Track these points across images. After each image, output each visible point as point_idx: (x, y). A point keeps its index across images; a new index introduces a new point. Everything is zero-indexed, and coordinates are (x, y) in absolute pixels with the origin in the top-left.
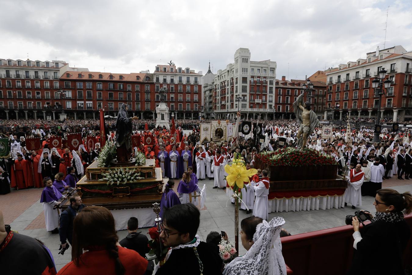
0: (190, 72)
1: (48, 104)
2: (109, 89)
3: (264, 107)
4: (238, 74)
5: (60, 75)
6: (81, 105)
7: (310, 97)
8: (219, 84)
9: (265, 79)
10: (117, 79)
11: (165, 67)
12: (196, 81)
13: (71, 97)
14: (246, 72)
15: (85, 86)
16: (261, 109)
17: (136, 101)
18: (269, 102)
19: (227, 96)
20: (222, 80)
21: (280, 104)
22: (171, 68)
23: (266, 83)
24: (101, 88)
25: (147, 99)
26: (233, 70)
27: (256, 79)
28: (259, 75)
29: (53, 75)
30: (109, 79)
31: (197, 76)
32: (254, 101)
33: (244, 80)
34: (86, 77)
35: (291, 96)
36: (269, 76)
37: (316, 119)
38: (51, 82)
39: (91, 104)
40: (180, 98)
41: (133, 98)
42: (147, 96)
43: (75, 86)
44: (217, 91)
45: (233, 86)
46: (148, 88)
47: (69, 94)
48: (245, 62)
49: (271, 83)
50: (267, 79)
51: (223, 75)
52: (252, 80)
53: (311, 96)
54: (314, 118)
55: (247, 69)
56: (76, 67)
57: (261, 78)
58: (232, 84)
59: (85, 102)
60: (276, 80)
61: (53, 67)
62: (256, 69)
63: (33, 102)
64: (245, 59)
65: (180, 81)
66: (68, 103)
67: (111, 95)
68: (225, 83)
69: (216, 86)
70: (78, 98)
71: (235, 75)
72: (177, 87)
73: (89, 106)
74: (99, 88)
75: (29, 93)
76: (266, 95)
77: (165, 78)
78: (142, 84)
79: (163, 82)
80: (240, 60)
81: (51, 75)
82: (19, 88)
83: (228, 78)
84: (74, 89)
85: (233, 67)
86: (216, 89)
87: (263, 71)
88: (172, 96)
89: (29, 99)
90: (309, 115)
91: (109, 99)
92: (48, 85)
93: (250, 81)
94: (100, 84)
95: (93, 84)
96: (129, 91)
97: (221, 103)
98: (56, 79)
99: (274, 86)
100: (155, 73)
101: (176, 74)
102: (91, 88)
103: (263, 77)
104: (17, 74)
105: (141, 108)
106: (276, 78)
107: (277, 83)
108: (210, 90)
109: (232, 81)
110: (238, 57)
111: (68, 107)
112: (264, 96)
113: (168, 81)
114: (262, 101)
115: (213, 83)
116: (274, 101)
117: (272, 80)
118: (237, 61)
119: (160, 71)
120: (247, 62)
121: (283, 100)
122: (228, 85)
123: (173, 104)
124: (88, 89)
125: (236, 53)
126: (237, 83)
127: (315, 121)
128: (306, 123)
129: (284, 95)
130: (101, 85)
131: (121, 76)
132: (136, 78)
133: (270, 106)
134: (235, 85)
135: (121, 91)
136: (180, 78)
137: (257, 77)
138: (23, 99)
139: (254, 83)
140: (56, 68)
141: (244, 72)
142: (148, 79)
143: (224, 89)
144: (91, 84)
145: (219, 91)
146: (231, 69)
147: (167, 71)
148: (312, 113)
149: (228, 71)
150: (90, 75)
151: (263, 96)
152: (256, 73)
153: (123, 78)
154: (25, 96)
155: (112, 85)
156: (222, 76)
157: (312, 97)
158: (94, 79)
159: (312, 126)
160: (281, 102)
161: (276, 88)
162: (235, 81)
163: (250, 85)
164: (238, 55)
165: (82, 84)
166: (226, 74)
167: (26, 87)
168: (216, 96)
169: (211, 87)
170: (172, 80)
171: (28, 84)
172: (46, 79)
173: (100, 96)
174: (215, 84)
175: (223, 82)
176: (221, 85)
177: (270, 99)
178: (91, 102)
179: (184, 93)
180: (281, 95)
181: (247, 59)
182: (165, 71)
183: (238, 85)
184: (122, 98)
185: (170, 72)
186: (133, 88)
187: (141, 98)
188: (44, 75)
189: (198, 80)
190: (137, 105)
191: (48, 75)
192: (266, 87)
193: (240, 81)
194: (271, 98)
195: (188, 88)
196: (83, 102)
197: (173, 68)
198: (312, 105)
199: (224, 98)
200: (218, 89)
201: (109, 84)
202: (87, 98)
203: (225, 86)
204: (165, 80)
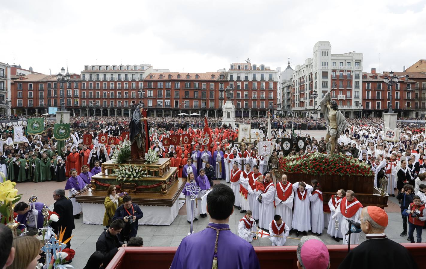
0: (265, 69)
1: (133, 102)
2: (186, 88)
3: (349, 104)
4: (318, 69)
5: (145, 77)
6: (160, 103)
7: (409, 91)
8: (297, 79)
9: (349, 73)
10: (193, 78)
11: (239, 65)
12: (271, 78)
13: (152, 96)
14: (326, 66)
15: (164, 85)
16: (345, 106)
17: (210, 99)
18: (355, 97)
19: (305, 92)
20: (301, 76)
21: (368, 100)
22: (245, 66)
23: (351, 76)
24: (179, 87)
25: (221, 96)
26: (311, 65)
27: (338, 73)
28: (342, 68)
29: (139, 77)
30: (186, 79)
31: (271, 73)
32: (337, 97)
33: (325, 74)
34: (166, 78)
35: (383, 90)
36: (355, 69)
37: (343, 121)
38: (137, 82)
39: (169, 103)
40: (254, 95)
41: (208, 96)
42: (221, 94)
43: (156, 86)
44: (296, 87)
45: (312, 82)
46: (222, 86)
47: (151, 93)
48: (325, 56)
49: (357, 77)
50: (351, 72)
51: (302, 71)
52: (334, 74)
53: (411, 89)
54: (341, 119)
55: (327, 62)
56: (159, 69)
57: (344, 72)
58: (311, 79)
59: (164, 101)
60: (363, 73)
61: (139, 70)
62: (338, 63)
63: (121, 101)
64: (325, 52)
65: (255, 78)
66: (149, 102)
67: (187, 94)
68: (303, 79)
69: (294, 83)
70: (158, 97)
71: (314, 70)
72: (252, 85)
73: (167, 104)
74: (177, 87)
75: (119, 93)
76: (350, 91)
77: (239, 75)
78: (216, 82)
79: (237, 80)
80: (319, 54)
81: (137, 77)
82: (112, 90)
83: (306, 74)
84: (155, 89)
85: (312, 62)
86: (294, 86)
87: (347, 63)
88: (246, 93)
89: (119, 99)
90: (335, 115)
91: (186, 97)
92: (134, 86)
93: (332, 76)
94: (177, 83)
95: (171, 83)
96: (204, 90)
97: (299, 100)
98: (141, 80)
99: (361, 80)
100: (230, 71)
101: (250, 71)
102: (169, 87)
103: (346, 71)
104: (111, 77)
105: (215, 106)
106: (363, 71)
107: (365, 76)
108: (289, 87)
109: (311, 77)
110: (317, 51)
111: (149, 106)
112: (349, 92)
113: (243, 79)
114: (346, 97)
115: (291, 79)
116: (361, 97)
117: (358, 73)
118: (316, 55)
119: (234, 69)
120: (327, 55)
121: (373, 96)
122: (307, 81)
123: (247, 102)
124: (167, 89)
125: (315, 46)
126: (316, 78)
127: (343, 123)
128: (332, 125)
129: (374, 90)
130: (179, 85)
131: (197, 76)
132: (211, 77)
133: (357, 103)
134: (314, 81)
135: (196, 89)
136: (255, 75)
137: (339, 71)
138: (114, 98)
139: (336, 78)
140: (142, 70)
141: (324, 66)
142: (222, 77)
143: (303, 85)
144: (170, 84)
145: (297, 87)
146: (310, 64)
147: (241, 69)
148: (339, 114)
149: (307, 66)
150: (170, 76)
151: (347, 92)
152: (338, 67)
153: (199, 77)
154: (116, 96)
155: (189, 84)
156: (300, 71)
157: (411, 91)
158: (173, 79)
159: (340, 128)
160: (370, 98)
161: (364, 82)
162: (314, 76)
163: (332, 80)
164: (317, 48)
165: (162, 84)
166: (305, 69)
167: (118, 88)
168: (294, 93)
169: (289, 83)
170: (246, 78)
171: (119, 85)
172: (133, 80)
173: (177, 95)
174: (293, 80)
175: (302, 78)
176: (300, 81)
177: (356, 95)
178: (169, 101)
179: (259, 90)
180: (370, 90)
181: (327, 52)
182: (240, 69)
183: (317, 80)
184: (197, 97)
185: (244, 69)
186: (208, 86)
187: (215, 97)
188: (132, 77)
189: (273, 77)
190: (211, 103)
191: (135, 77)
192: (350, 81)
193: (320, 76)
194: (358, 94)
195: (263, 85)
196: (162, 101)
197: (247, 66)
198: (412, 100)
199: (303, 95)
200: (296, 85)
201: (186, 83)
202: (166, 97)
203: (303, 82)
204: (239, 78)
